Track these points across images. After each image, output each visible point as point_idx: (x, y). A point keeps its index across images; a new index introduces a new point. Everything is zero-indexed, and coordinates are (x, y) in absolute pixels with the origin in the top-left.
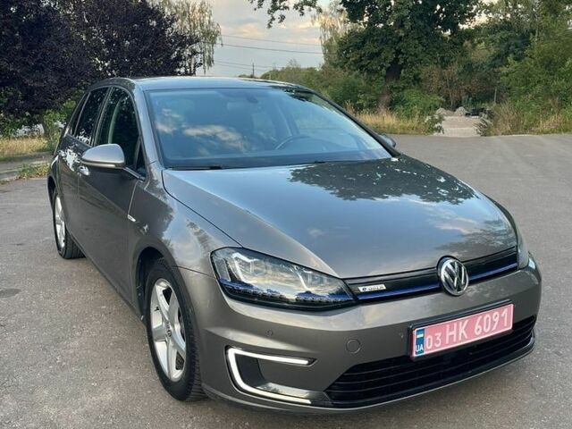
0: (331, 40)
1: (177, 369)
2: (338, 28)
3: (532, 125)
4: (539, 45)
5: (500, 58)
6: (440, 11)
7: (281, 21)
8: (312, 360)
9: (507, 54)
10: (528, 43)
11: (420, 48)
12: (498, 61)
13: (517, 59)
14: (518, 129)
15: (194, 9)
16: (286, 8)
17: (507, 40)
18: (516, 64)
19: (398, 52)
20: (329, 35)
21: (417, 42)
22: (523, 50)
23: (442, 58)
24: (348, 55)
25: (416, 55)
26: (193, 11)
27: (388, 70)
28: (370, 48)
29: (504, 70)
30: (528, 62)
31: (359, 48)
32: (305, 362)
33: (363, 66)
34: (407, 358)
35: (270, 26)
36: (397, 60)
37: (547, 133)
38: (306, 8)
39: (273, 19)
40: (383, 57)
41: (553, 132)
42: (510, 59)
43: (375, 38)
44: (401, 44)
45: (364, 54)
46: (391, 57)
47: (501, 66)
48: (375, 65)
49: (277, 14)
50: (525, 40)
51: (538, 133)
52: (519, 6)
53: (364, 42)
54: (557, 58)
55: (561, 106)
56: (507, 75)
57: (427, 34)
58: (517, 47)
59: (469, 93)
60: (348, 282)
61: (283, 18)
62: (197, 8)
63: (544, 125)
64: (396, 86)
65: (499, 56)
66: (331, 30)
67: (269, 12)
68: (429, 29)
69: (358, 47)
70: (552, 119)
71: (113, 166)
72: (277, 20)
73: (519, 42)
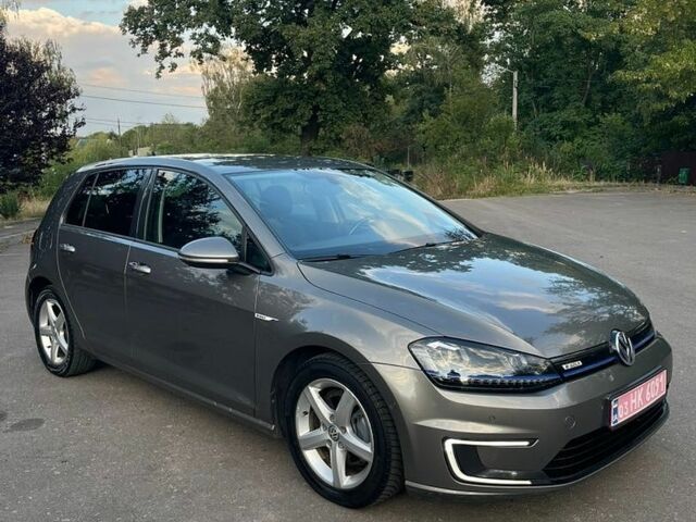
0: (216, 90)
1: (347, 474)
2: (223, 77)
3: (467, 188)
4: (454, 100)
5: (415, 113)
6: (357, 62)
7: (172, 70)
8: (532, 441)
9: (421, 110)
10: (443, 97)
11: (341, 104)
12: (412, 117)
13: (433, 115)
14: (451, 193)
15: (38, 49)
16: (180, 55)
17: (420, 93)
18: (432, 120)
19: (316, 109)
20: (213, 85)
21: (336, 97)
22: (438, 105)
23: (365, 115)
24: (257, 112)
25: (336, 112)
26: (36, 53)
27: (304, 129)
28: (284, 103)
29: (422, 127)
30: (445, 119)
31: (270, 104)
32: (526, 443)
33: (275, 124)
34: (605, 429)
35: (158, 76)
36: (314, 117)
37: (484, 196)
38: (205, 55)
39: (162, 67)
40: (299, 114)
41: (490, 195)
42: (426, 114)
43: (288, 92)
44: (318, 99)
45: (277, 111)
46: (309, 114)
47: (415, 123)
48: (289, 122)
49: (167, 62)
50: (439, 93)
51: (474, 196)
52: (428, 56)
53: (275, 98)
54: (474, 115)
55: (491, 167)
56: (424, 133)
57: (347, 88)
58: (432, 102)
59: (380, 153)
60: (553, 360)
61: (174, 66)
62: (42, 50)
63: (479, 188)
64: (315, 147)
65: (413, 112)
66: (214, 79)
67: (157, 59)
68: (348, 82)
69: (269, 102)
70: (487, 180)
71: (226, 261)
72: (167, 69)
73: (433, 96)
